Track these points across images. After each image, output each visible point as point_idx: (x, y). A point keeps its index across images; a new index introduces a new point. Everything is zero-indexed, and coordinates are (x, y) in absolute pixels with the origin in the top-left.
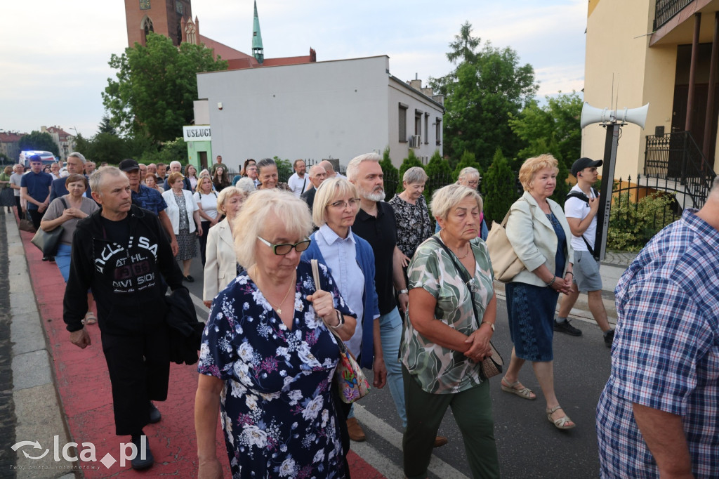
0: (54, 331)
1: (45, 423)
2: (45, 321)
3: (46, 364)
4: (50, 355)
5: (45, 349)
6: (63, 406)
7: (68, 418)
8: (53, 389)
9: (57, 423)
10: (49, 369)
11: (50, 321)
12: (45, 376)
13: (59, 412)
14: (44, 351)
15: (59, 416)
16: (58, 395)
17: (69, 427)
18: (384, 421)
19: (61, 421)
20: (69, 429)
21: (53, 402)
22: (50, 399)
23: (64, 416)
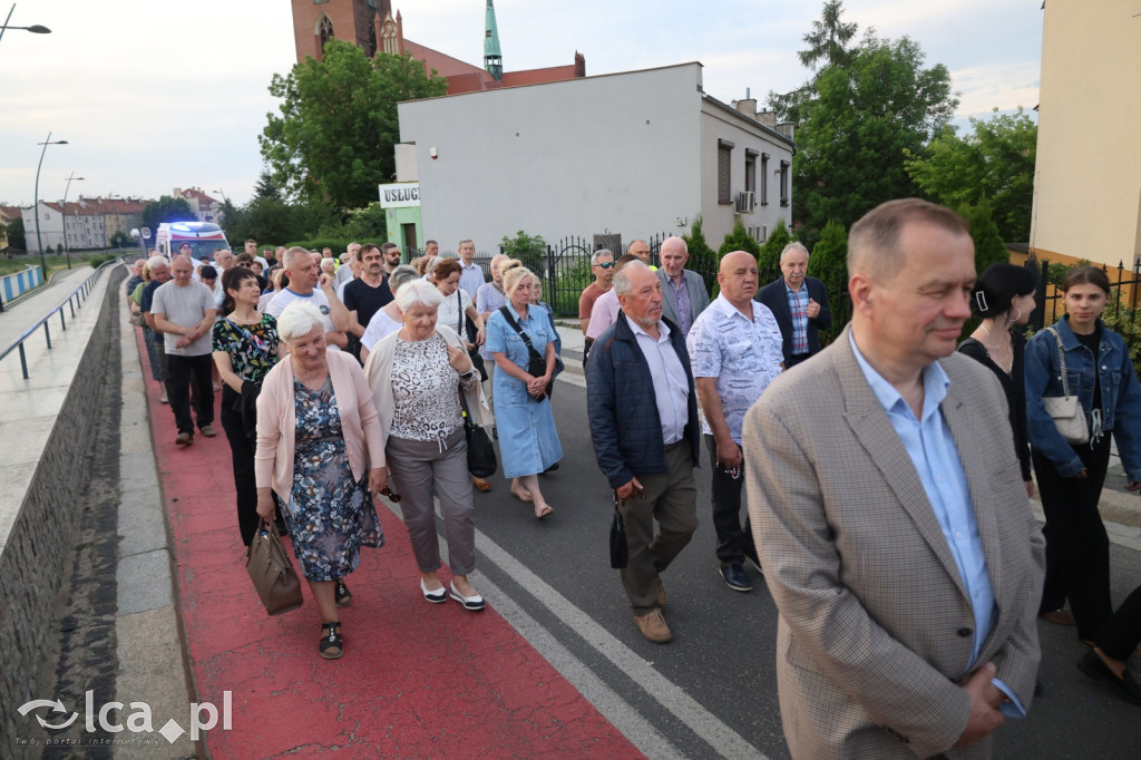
0: (181, 517)
1: (158, 672)
2: (169, 501)
3: (166, 574)
4: (173, 558)
5: (165, 548)
6: (187, 642)
7: (194, 663)
8: (174, 616)
9: (176, 673)
10: (170, 580)
11: (175, 500)
12: (163, 593)
13: (180, 655)
14: (164, 552)
15: (179, 661)
16: (180, 626)
17: (194, 678)
18: (685, 691)
19: (182, 671)
20: (195, 682)
21: (172, 637)
22: (169, 630)
23: (187, 660)
